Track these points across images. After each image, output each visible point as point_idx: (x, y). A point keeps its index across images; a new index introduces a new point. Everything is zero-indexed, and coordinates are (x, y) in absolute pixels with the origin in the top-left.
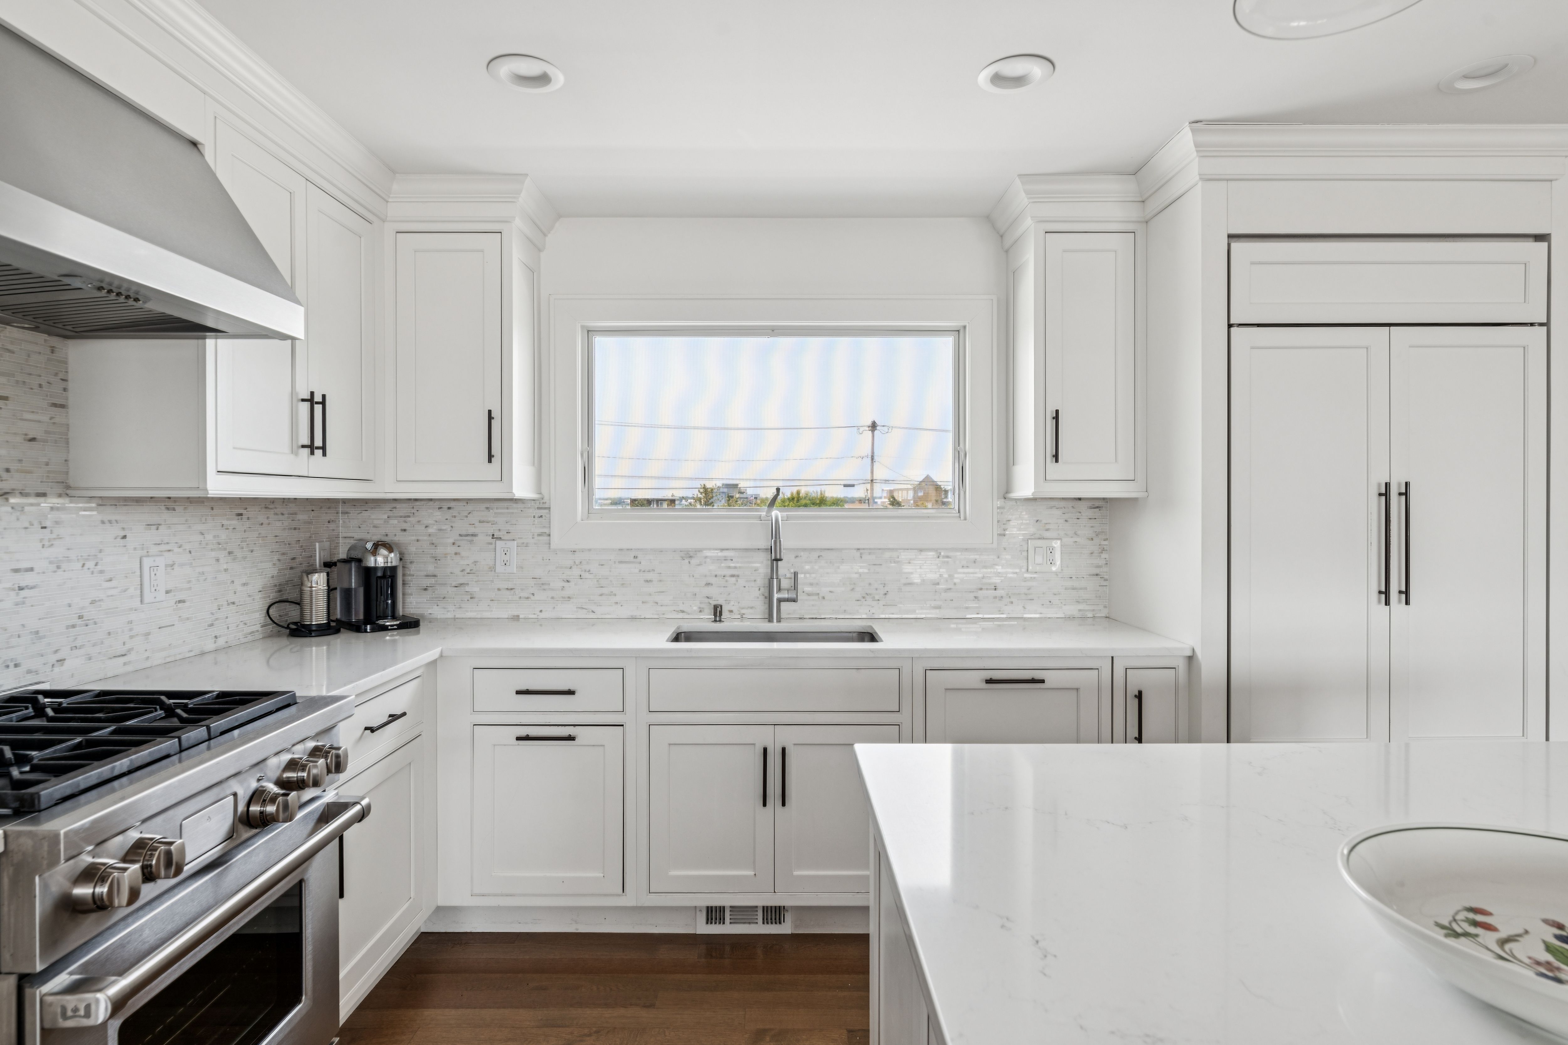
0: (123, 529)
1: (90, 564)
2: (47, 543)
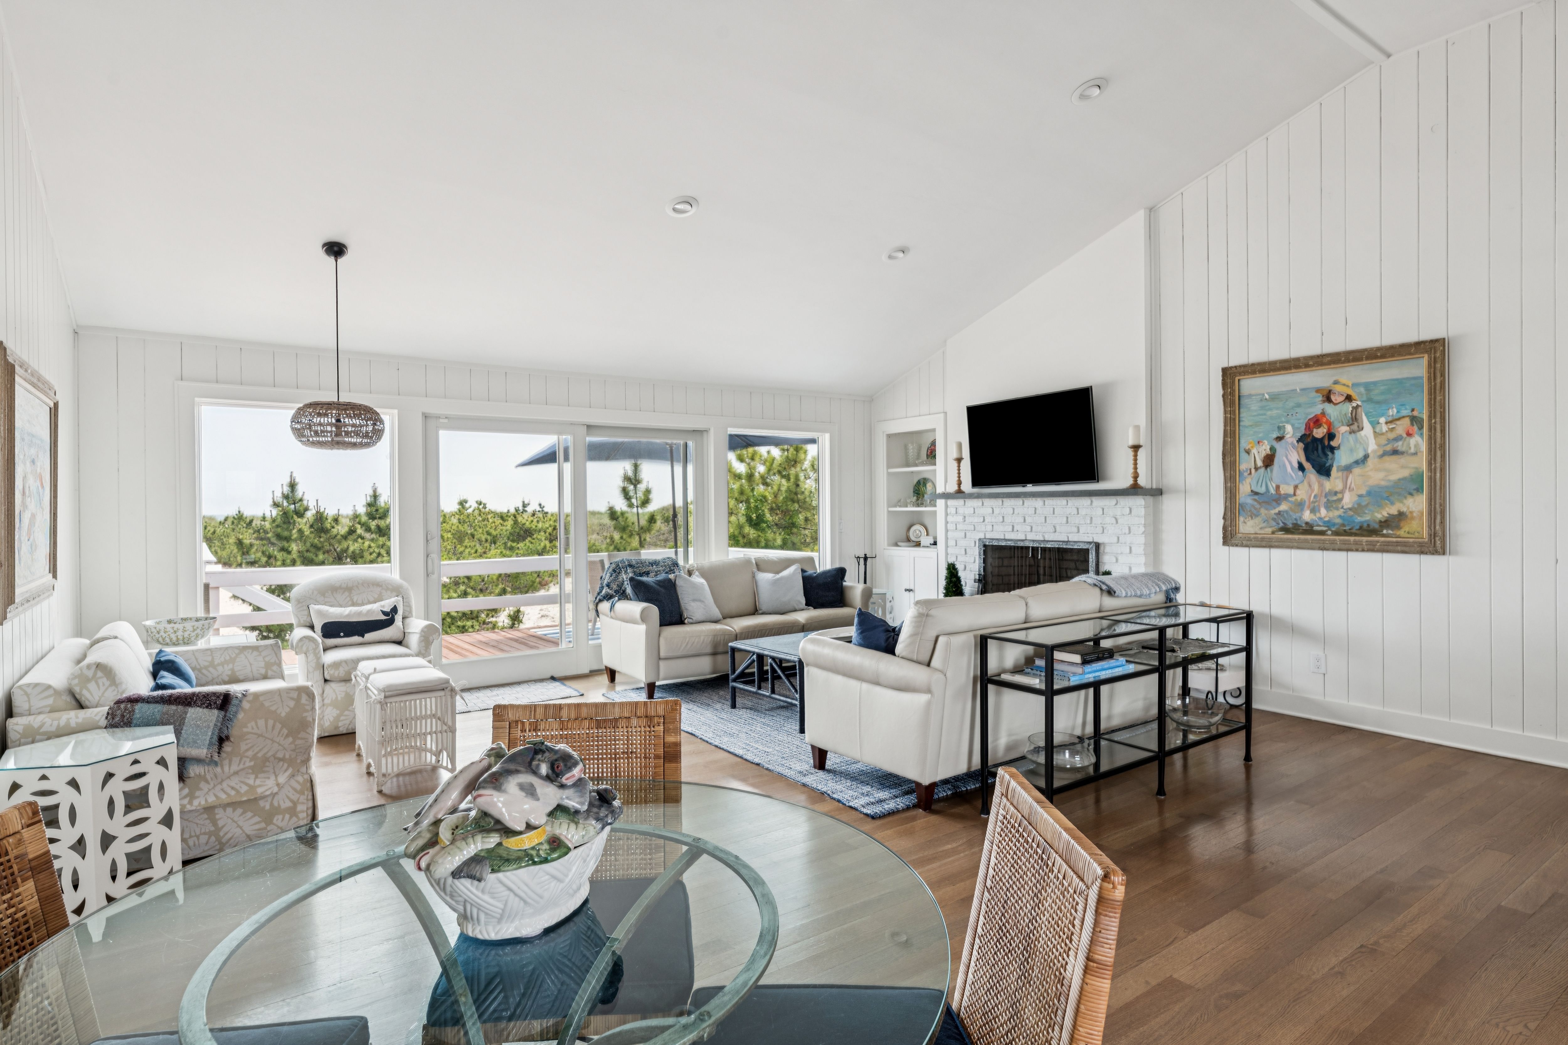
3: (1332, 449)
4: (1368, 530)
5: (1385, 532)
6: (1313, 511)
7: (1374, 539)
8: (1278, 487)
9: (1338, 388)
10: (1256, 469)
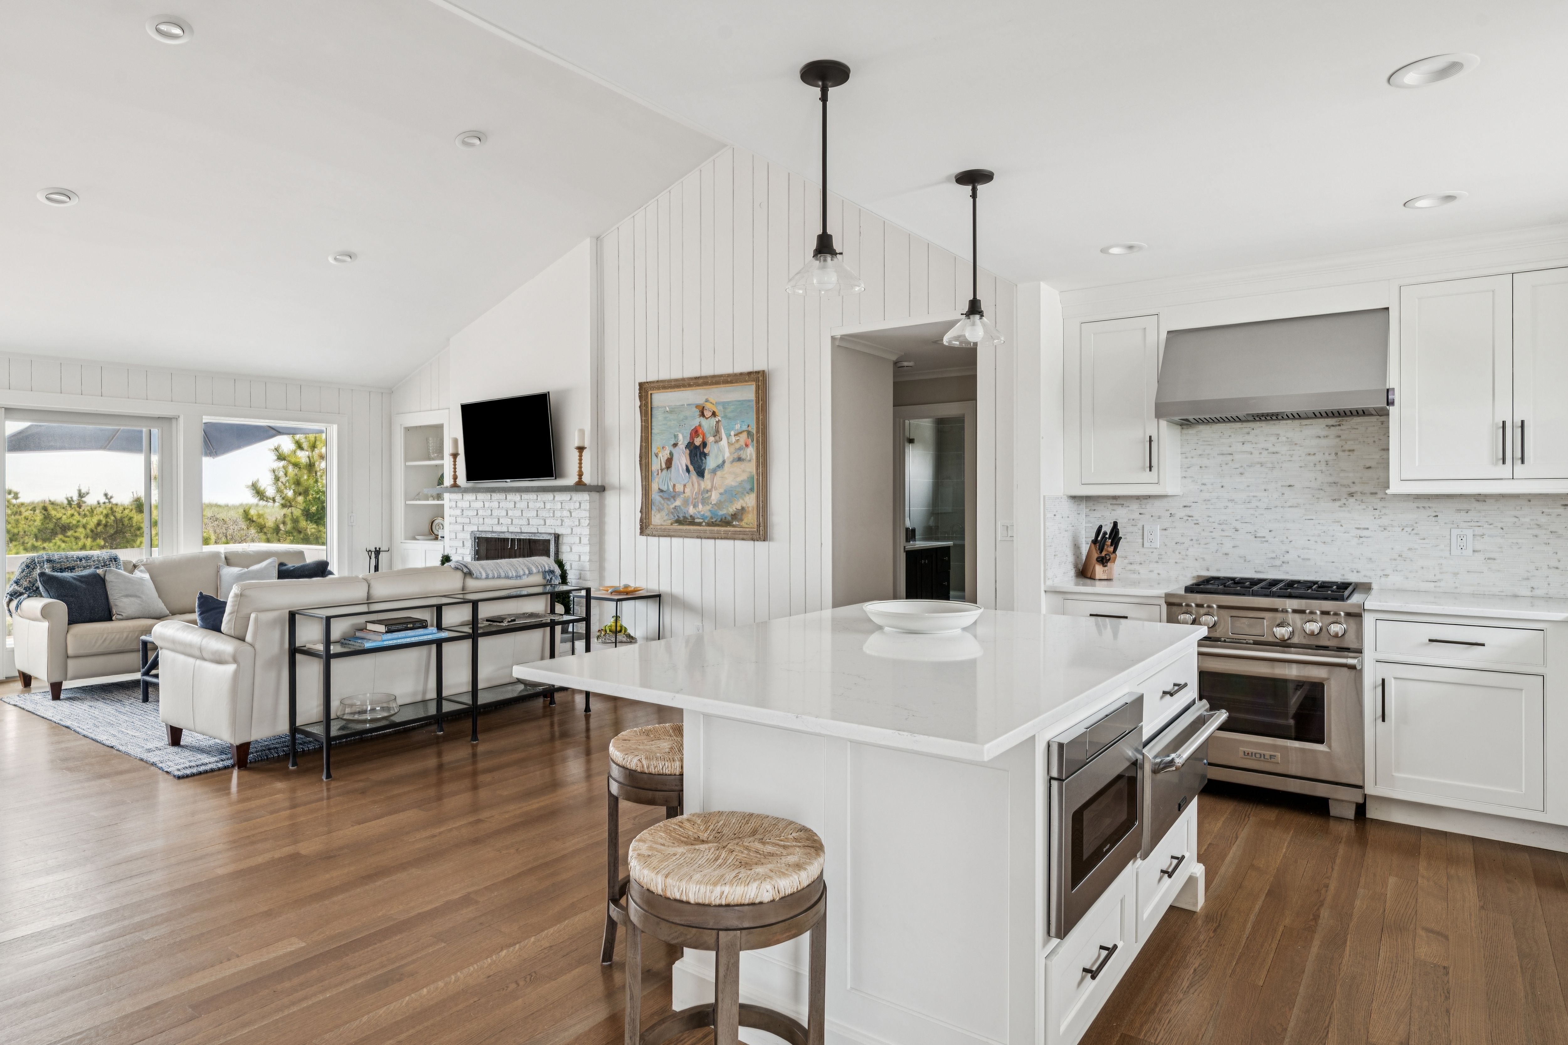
0: (1435, 512)
1: (1409, 530)
2: (1377, 517)
3: (705, 455)
4: (725, 522)
5: (734, 523)
6: (695, 506)
7: (729, 528)
8: (674, 485)
9: (708, 406)
10: (662, 470)
